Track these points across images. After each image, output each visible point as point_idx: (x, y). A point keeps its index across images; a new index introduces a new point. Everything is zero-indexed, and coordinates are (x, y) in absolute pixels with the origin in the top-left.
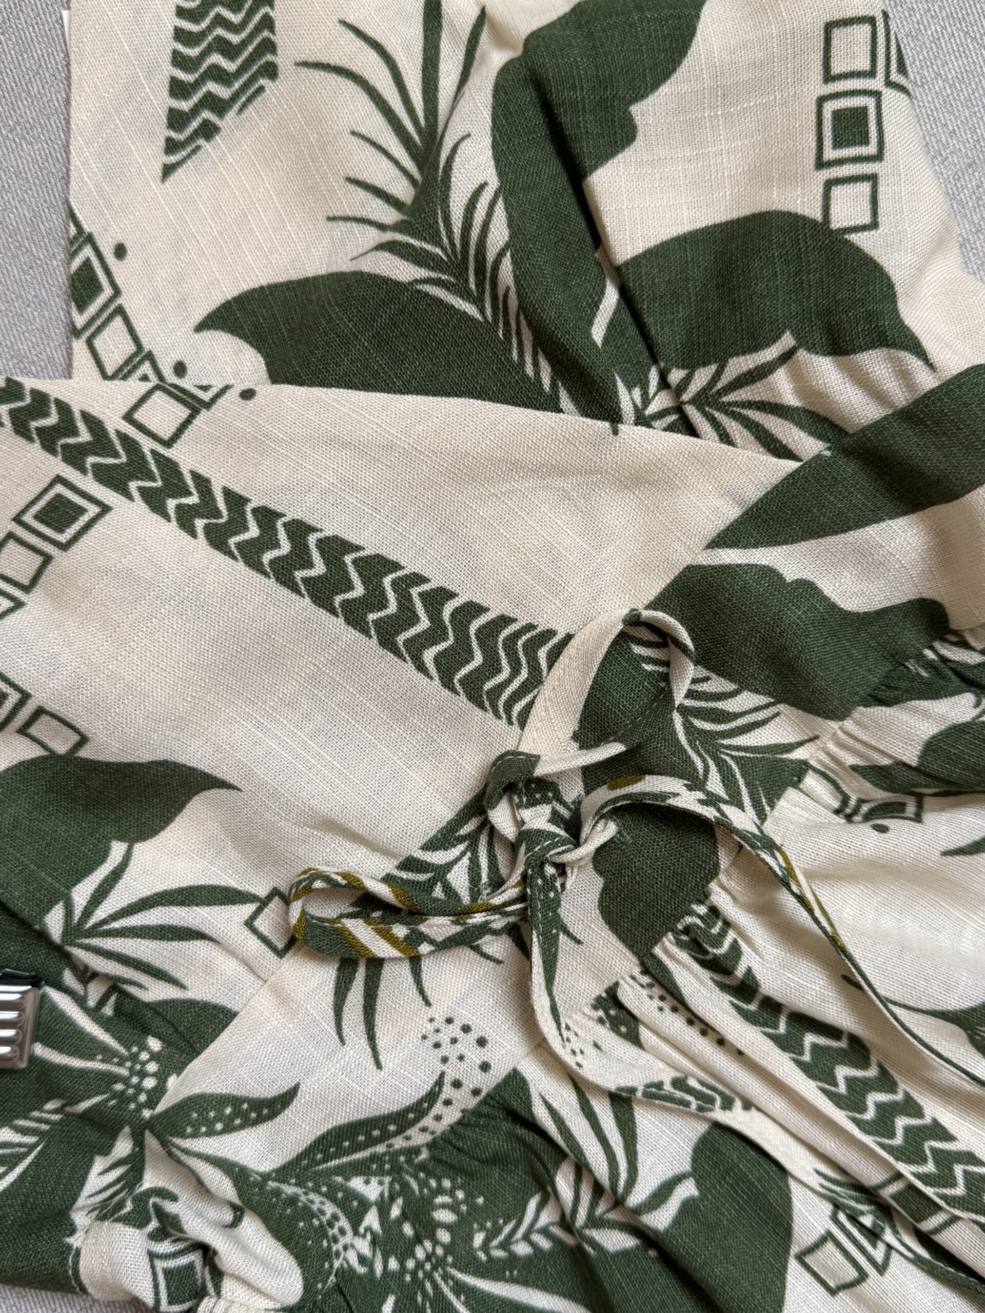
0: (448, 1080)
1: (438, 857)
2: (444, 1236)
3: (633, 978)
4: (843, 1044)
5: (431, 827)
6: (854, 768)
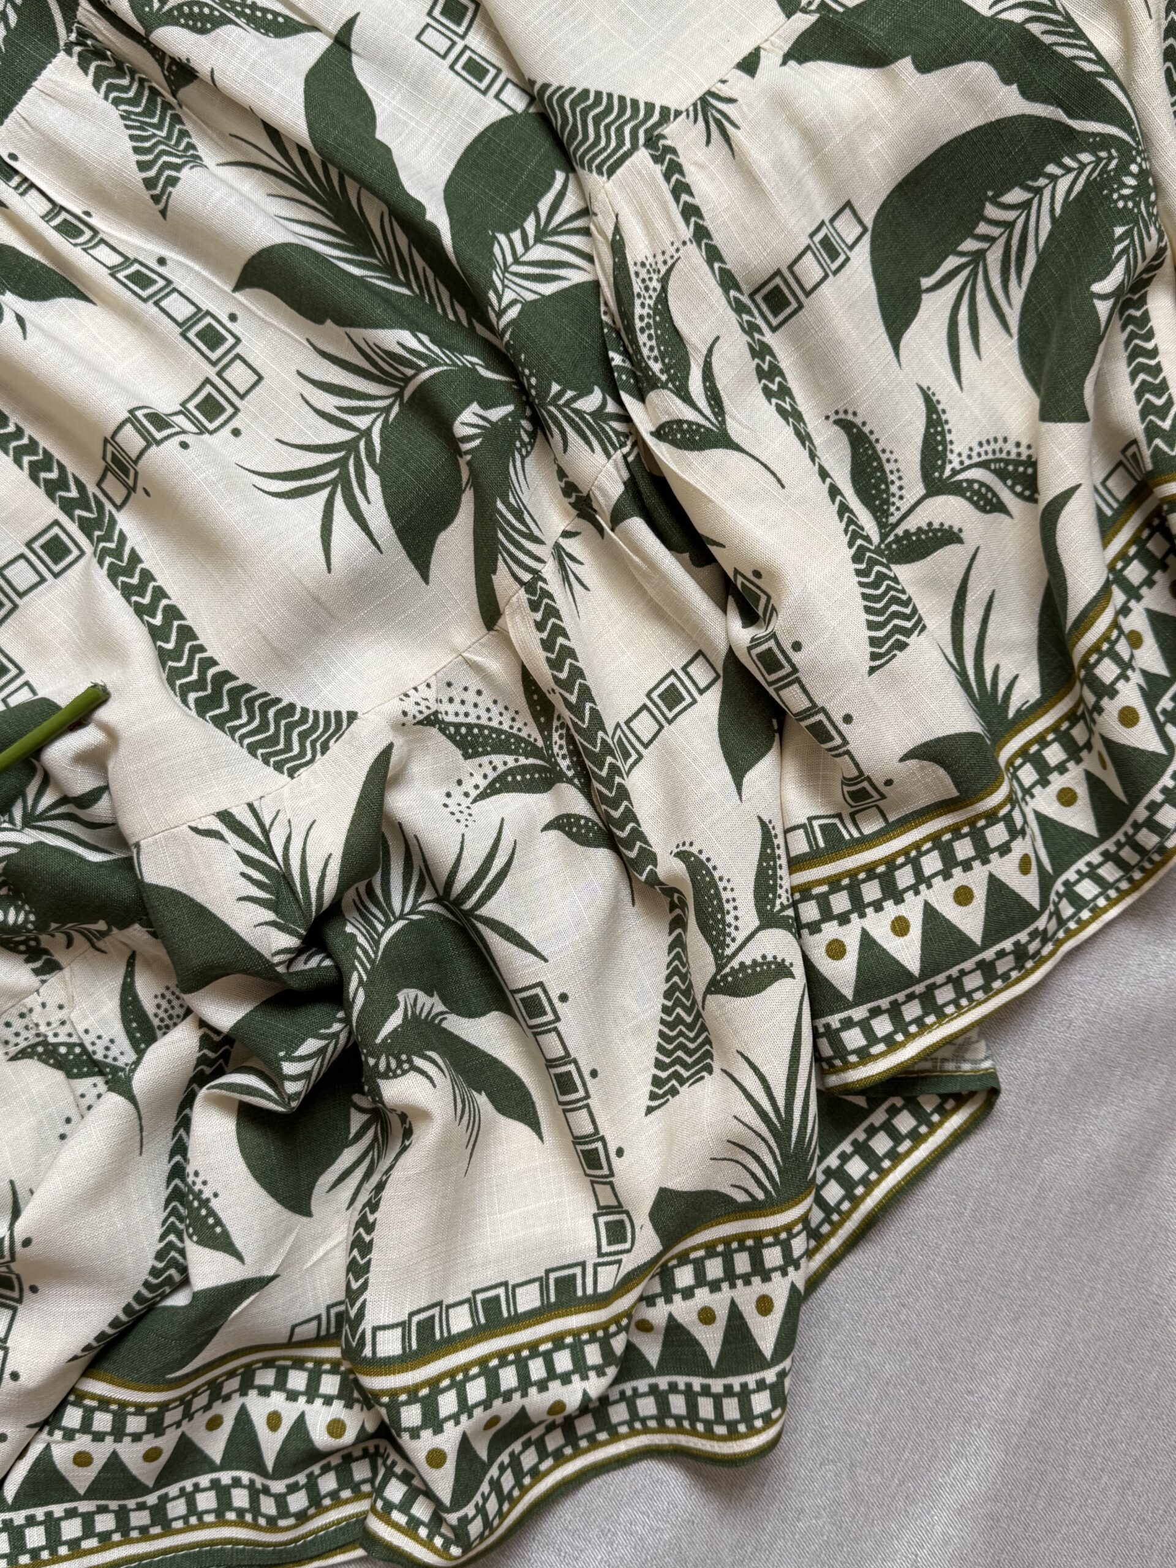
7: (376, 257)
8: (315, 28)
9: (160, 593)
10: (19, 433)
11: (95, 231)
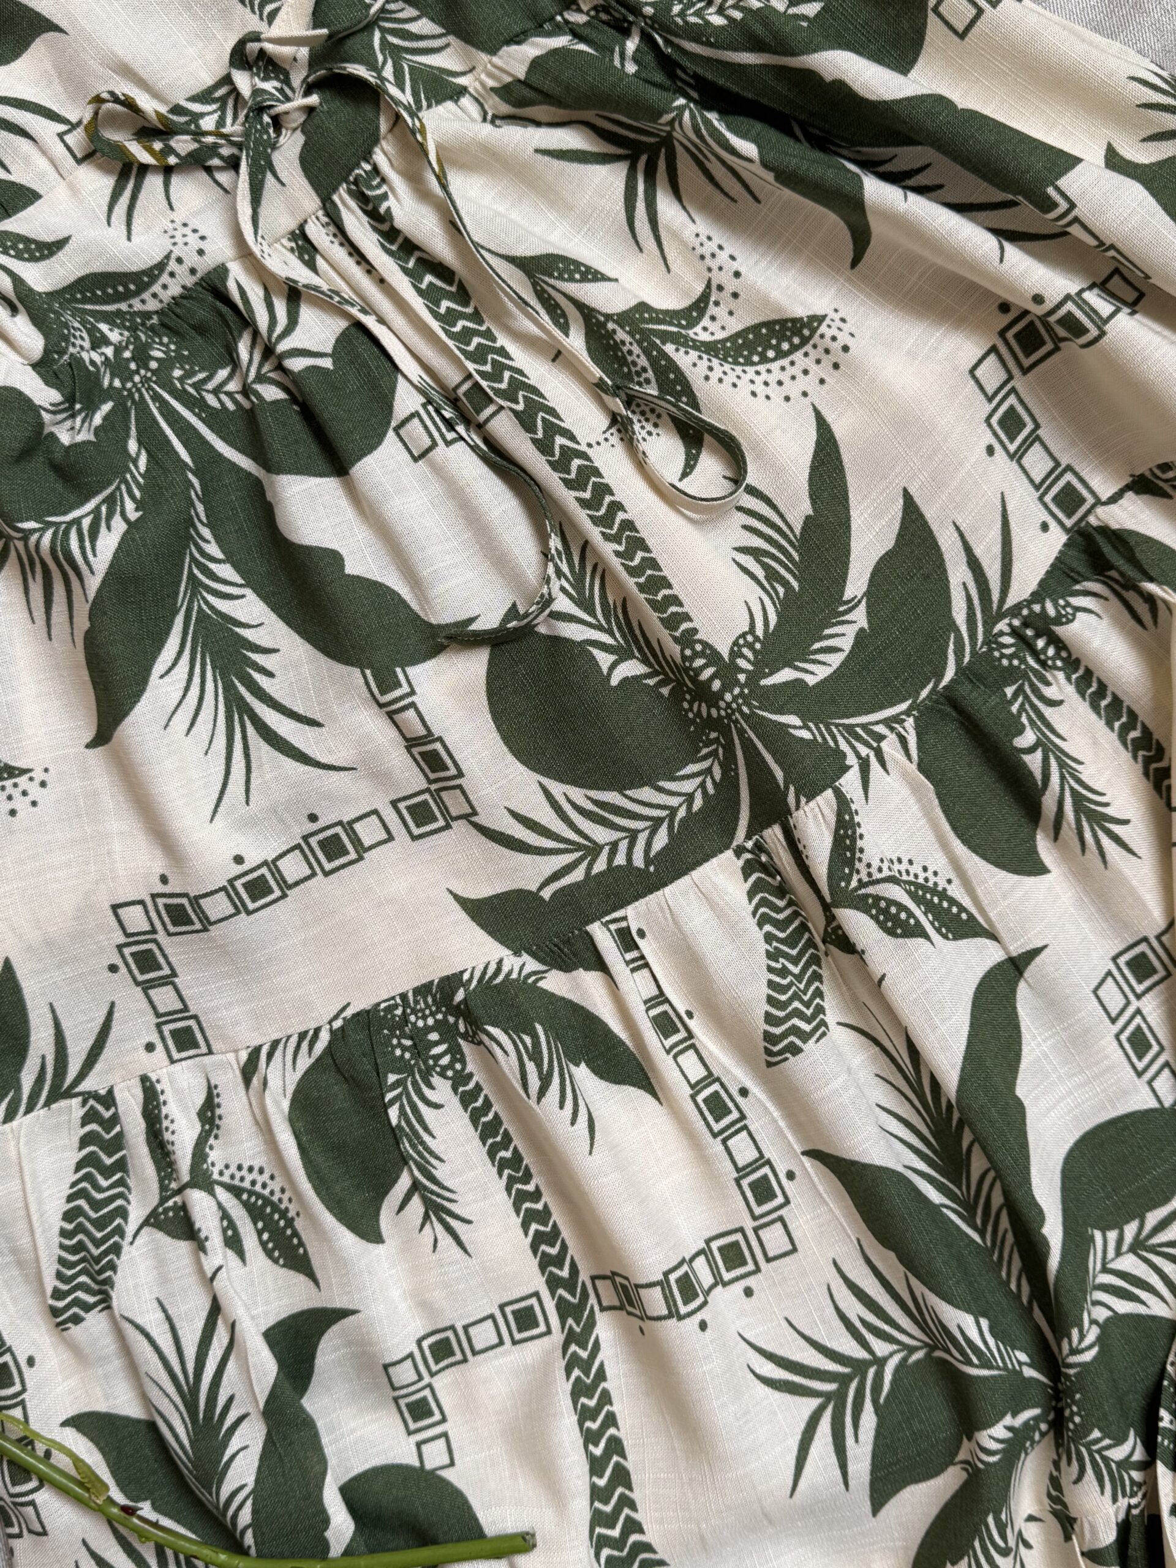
0: (173, 256)
1: (196, 107)
2: (154, 365)
3: (317, 218)
4: (453, 289)
5: (197, 88)
6: (492, 89)
7: (960, 1188)
8: (993, 937)
9: (611, 1420)
10: (536, 1195)
11: (690, 1035)
